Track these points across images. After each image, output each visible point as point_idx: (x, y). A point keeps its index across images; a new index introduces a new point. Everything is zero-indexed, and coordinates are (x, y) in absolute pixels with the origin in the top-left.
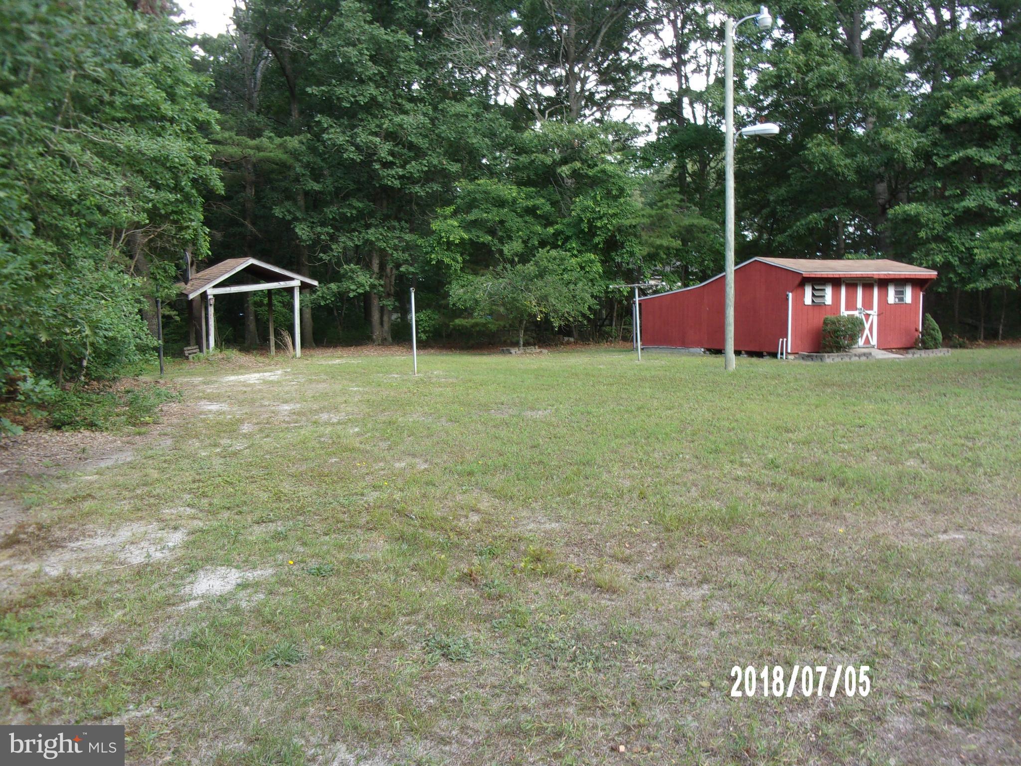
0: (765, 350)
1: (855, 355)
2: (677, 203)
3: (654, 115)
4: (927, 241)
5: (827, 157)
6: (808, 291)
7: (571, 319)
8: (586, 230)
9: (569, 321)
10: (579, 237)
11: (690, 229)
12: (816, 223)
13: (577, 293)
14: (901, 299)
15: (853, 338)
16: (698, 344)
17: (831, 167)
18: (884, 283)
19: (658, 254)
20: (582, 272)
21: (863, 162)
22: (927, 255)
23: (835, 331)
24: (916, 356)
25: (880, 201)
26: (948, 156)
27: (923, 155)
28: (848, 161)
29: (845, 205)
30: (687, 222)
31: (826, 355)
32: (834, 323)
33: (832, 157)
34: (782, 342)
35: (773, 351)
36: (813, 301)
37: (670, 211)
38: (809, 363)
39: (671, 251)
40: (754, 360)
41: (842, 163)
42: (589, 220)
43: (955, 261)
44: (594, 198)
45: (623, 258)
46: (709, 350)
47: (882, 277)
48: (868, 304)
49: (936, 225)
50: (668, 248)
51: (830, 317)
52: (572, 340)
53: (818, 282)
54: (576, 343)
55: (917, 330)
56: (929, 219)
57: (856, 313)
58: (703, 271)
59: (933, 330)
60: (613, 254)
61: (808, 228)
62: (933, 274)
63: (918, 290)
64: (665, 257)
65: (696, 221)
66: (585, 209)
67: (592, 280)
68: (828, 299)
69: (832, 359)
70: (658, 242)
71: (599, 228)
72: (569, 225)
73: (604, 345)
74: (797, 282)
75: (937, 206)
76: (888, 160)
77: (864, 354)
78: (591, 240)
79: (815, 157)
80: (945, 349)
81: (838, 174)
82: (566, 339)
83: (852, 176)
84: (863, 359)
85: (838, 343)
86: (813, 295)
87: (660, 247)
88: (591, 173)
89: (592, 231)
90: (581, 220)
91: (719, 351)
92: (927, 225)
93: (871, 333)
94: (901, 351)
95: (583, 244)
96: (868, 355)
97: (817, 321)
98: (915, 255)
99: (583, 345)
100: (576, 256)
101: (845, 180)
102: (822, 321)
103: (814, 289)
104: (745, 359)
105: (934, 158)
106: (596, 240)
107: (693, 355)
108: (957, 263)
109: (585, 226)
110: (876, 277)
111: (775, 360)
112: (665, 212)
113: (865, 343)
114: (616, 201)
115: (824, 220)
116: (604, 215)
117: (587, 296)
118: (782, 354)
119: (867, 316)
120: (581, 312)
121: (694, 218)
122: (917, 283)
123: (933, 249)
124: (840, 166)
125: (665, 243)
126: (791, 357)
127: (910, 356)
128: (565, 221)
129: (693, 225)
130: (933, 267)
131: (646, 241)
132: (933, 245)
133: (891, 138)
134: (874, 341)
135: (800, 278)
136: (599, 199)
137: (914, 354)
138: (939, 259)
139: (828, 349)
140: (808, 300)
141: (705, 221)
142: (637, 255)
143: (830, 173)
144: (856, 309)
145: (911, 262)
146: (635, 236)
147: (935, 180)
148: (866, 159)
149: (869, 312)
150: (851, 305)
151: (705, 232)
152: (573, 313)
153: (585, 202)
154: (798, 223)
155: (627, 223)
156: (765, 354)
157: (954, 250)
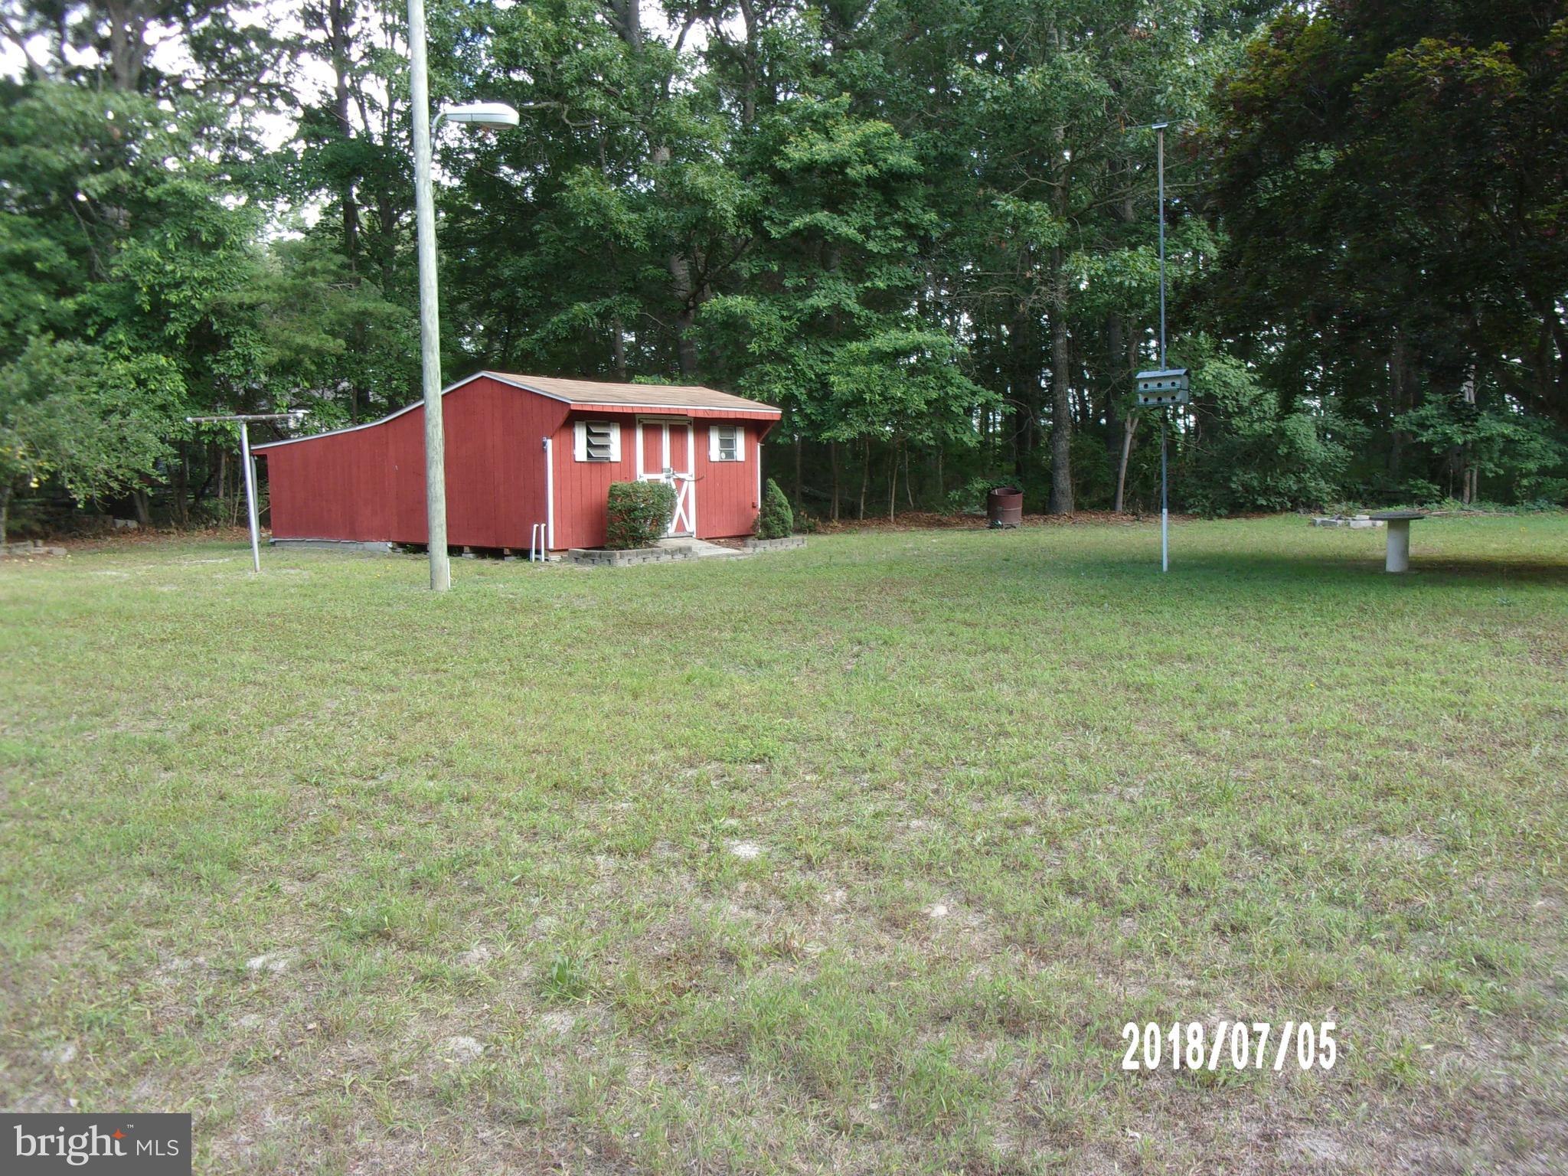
0: (506, 546)
1: (666, 552)
2: (333, 267)
3: (296, 127)
4: (762, 358)
5: (598, 207)
6: (580, 435)
7: (115, 485)
8: (147, 308)
9: (111, 489)
10: (131, 322)
11: (361, 319)
12: (584, 320)
13: (126, 432)
14: (730, 454)
15: (660, 520)
16: (382, 535)
17: (607, 224)
18: (702, 425)
19: (300, 362)
20: (140, 392)
21: (657, 220)
22: (761, 382)
23: (631, 510)
24: (758, 550)
25: (681, 294)
26: (787, 222)
27: (749, 216)
28: (634, 216)
29: (630, 290)
30: (354, 305)
31: (618, 553)
32: (627, 495)
33: (607, 207)
34: (538, 529)
35: (519, 546)
36: (589, 455)
37: (320, 283)
38: (588, 568)
39: (328, 359)
40: (487, 564)
41: (625, 218)
42: (151, 287)
43: (801, 394)
44: (162, 245)
45: (230, 366)
46: (402, 545)
47: (701, 415)
48: (679, 463)
49: (774, 332)
50: (319, 352)
51: (621, 484)
52: (133, 524)
53: (597, 420)
54: (140, 531)
55: (754, 507)
56: (762, 324)
57: (662, 478)
58: (390, 399)
59: (780, 505)
60: (209, 358)
61: (573, 328)
62: (774, 412)
63: (754, 439)
64: (313, 368)
65: (370, 306)
66: (141, 265)
67: (163, 408)
68: (615, 453)
69: (627, 561)
70: (299, 340)
71: (175, 306)
72: (109, 297)
73: (200, 536)
74: (561, 418)
75: (772, 304)
76: (698, 220)
77: (680, 550)
78: (161, 329)
79: (579, 204)
80: (799, 537)
81: (618, 237)
82: (120, 523)
83: (640, 242)
84: (679, 557)
85: (636, 530)
86: (589, 444)
87: (304, 348)
88: (151, 193)
89: (160, 312)
90: (135, 288)
91: (420, 548)
92: (761, 333)
93: (686, 513)
94: (734, 542)
95: (142, 337)
96: (685, 551)
97: (597, 491)
98: (742, 382)
99: (157, 535)
100: (127, 359)
101: (630, 249)
102: (607, 490)
103: (589, 433)
104: (470, 564)
105: (766, 223)
106: (170, 329)
107: (372, 555)
108: (804, 398)
109: (143, 300)
110: (691, 414)
111: (526, 564)
112: (310, 284)
113: (677, 530)
114: (208, 254)
115: (598, 315)
116: (184, 280)
117: (151, 439)
118: (538, 552)
119: (680, 482)
120: (138, 471)
121: (368, 300)
122: (754, 427)
123: (767, 374)
124: (622, 222)
125: (313, 342)
126: (555, 557)
127: (749, 550)
128: (101, 288)
129: (365, 313)
130: (770, 401)
131: (275, 335)
132: (768, 368)
133: (702, 181)
134: (691, 526)
135: (566, 413)
136: (171, 246)
137: (755, 546)
138: (778, 389)
139: (619, 542)
140: (580, 453)
141: (388, 307)
142: (258, 361)
143: (605, 234)
144: (662, 471)
145: (737, 391)
146: (253, 326)
147: (768, 260)
148: (662, 215)
149: (681, 476)
150: (653, 463)
151: (390, 328)
152: (118, 473)
153: (141, 251)
154: (555, 319)
155: (231, 297)
156: (507, 551)
157: (799, 374)
